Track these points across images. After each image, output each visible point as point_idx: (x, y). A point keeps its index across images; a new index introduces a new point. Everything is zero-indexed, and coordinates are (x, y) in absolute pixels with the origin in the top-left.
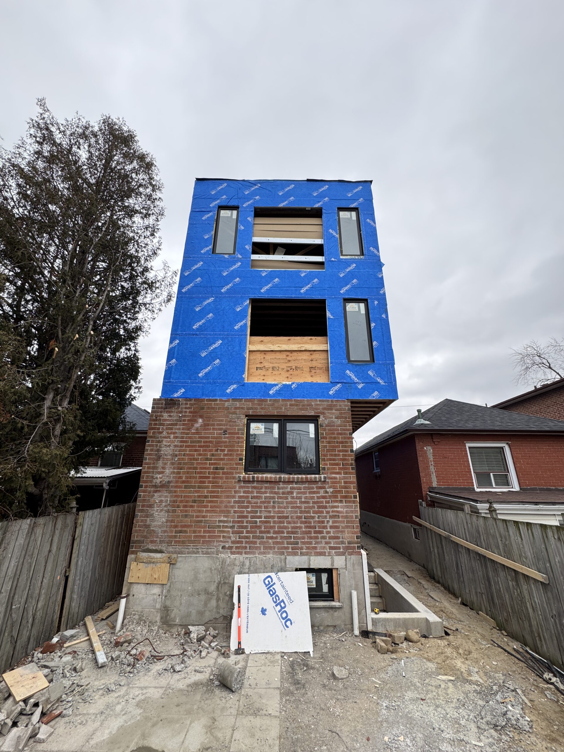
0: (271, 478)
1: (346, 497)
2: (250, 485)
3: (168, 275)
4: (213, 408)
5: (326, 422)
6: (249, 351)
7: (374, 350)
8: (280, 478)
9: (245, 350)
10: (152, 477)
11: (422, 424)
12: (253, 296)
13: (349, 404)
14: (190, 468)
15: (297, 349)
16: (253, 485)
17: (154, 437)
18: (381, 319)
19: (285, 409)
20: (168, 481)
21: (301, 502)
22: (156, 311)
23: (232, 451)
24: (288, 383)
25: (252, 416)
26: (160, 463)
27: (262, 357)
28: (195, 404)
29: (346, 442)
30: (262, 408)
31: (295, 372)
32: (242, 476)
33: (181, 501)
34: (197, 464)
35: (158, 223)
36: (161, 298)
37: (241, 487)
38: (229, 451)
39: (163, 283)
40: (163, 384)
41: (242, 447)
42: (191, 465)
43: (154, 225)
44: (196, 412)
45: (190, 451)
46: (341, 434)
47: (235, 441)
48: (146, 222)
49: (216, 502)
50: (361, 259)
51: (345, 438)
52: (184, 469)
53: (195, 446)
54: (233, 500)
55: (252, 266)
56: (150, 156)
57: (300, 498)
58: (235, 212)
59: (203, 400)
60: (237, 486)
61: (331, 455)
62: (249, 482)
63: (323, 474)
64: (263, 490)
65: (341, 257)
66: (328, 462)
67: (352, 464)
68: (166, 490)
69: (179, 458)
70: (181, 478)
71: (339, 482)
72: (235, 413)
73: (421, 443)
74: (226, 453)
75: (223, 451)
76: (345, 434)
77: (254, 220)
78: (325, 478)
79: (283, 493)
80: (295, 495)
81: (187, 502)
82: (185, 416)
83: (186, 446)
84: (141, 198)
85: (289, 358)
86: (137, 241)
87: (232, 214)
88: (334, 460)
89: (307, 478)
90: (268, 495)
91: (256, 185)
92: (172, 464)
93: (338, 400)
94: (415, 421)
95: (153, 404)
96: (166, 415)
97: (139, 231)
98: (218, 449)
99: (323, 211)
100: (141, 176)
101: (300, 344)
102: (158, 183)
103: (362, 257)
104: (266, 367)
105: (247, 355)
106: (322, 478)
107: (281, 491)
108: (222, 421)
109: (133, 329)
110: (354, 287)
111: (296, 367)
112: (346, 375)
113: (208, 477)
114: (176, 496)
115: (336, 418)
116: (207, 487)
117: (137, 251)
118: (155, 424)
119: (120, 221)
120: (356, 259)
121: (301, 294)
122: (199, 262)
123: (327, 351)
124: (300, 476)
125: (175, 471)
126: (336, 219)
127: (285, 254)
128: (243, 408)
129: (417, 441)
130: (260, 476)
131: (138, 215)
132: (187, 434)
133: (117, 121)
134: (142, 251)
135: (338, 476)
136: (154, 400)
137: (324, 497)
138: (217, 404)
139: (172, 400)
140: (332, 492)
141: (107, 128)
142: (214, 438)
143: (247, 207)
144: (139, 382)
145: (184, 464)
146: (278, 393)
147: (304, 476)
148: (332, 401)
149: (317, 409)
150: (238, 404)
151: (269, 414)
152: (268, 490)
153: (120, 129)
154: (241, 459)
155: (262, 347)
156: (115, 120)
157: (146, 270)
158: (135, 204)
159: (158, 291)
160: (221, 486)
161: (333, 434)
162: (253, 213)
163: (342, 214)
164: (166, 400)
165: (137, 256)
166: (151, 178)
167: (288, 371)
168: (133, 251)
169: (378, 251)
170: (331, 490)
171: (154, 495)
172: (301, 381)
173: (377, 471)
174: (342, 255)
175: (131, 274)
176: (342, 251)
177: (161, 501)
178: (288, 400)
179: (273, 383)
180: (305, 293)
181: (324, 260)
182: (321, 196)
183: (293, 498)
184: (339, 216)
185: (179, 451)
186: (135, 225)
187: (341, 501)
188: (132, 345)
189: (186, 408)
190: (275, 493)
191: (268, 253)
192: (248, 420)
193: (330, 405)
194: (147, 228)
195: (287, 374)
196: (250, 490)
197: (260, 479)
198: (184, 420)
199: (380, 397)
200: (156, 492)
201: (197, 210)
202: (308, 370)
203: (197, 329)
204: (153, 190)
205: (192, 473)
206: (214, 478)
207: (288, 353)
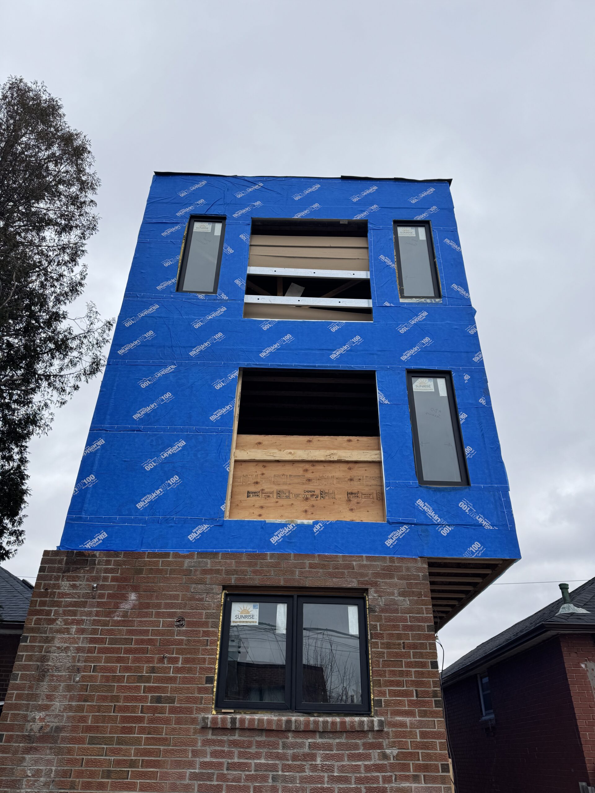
0: (269, 722)
1: (425, 768)
2: (225, 738)
3: (95, 327)
4: (159, 571)
5: (382, 602)
6: (236, 461)
7: (468, 462)
8: (289, 722)
9: (227, 458)
10: (25, 716)
11: (572, 614)
12: (245, 364)
13: (426, 566)
14: (104, 698)
15: (323, 459)
16: (231, 738)
17: (37, 630)
18: (479, 407)
19: (301, 573)
20: (57, 728)
21: (333, 779)
22: (68, 390)
23: (193, 661)
24: (306, 522)
25: (236, 587)
26: (44, 687)
27: (259, 473)
28: (124, 563)
29: (423, 646)
30: (255, 572)
31: (320, 502)
32: (210, 716)
33: (80, 774)
34: (120, 688)
35: (84, 242)
36: (79, 368)
37: (206, 743)
38: (186, 661)
39: (85, 341)
40: (67, 523)
41: (213, 652)
42: (107, 691)
43: (76, 244)
44: (125, 579)
45: (108, 660)
46: (411, 628)
47: (199, 641)
48: (65, 238)
49: (153, 775)
50: (437, 304)
51: (419, 637)
52: (92, 701)
53: (118, 650)
54: (188, 771)
55: (246, 314)
56: (82, 137)
57: (330, 769)
58: (218, 227)
59: (141, 555)
60: (200, 738)
61: (393, 673)
62: (224, 730)
63: (376, 714)
64: (253, 750)
65: (401, 300)
66: (387, 689)
67: (435, 694)
68: (51, 748)
69: (83, 677)
70: (83, 719)
71: (411, 734)
72: (201, 582)
73: (573, 655)
74: (180, 665)
75: (174, 660)
76: (420, 628)
77: (251, 238)
78: (381, 723)
79: (295, 757)
80: (318, 761)
81: (92, 774)
82: (103, 587)
83: (101, 651)
84: (60, 201)
85: (309, 475)
86: (45, 269)
87: (213, 229)
88: (399, 684)
89: (343, 723)
90: (263, 761)
91: (255, 184)
92: (69, 688)
93: (402, 559)
94: (558, 609)
95: (43, 562)
96: (65, 585)
97: (51, 253)
98: (164, 658)
99: (370, 226)
100: (63, 168)
101: (329, 448)
102: (90, 178)
103: (437, 300)
104: (266, 490)
105: (231, 469)
106: (376, 724)
107: (290, 752)
108: (176, 597)
109: (20, 420)
110: (425, 351)
111: (322, 492)
112: (417, 508)
113: (140, 720)
114: (71, 762)
115: (400, 595)
116: (137, 741)
117: (43, 286)
118: (43, 604)
119: (20, 235)
120: (427, 303)
121: (331, 361)
122: (152, 305)
123: (380, 462)
124: (329, 719)
125: (74, 703)
126: (391, 239)
127: (302, 296)
128: (218, 572)
129: (564, 650)
130: (248, 717)
131: (52, 227)
132: (106, 624)
133: (34, 87)
134: (51, 286)
135: (407, 720)
136: (46, 553)
137: (379, 768)
138: (169, 564)
139: (80, 554)
140: (396, 757)
141: (15, 95)
142: (158, 633)
143: (239, 218)
144: (20, 523)
145: (94, 689)
146: (287, 541)
147: (338, 719)
148: (392, 560)
149: (362, 575)
150: (209, 563)
151: (268, 583)
152: (264, 751)
153: (37, 97)
154: (210, 680)
155: (259, 454)
156: (29, 85)
157: (57, 317)
158: (47, 210)
159: (75, 354)
160: (166, 739)
161: (396, 627)
162: (249, 228)
163: (402, 231)
164: (69, 554)
165: (42, 295)
166: (80, 171)
167: (307, 499)
168: (36, 285)
169: (467, 290)
170: (395, 751)
171: (24, 758)
172: (332, 518)
173: (488, 717)
174: (403, 297)
175: (29, 324)
176: (402, 291)
177: (37, 773)
178: (307, 556)
179: (278, 521)
180: (337, 359)
181: (371, 306)
182: (366, 202)
183: (314, 768)
184: (396, 233)
185: (85, 662)
186: (44, 244)
187: (416, 779)
188: (16, 450)
189: (107, 571)
190: (278, 757)
191: (274, 294)
192: (226, 595)
193: (388, 568)
194: (63, 249)
195: (306, 506)
196: (226, 749)
197: (246, 725)
198: (101, 596)
199: (483, 554)
200: (28, 751)
201: (154, 221)
202: (344, 497)
203: (141, 420)
204: (81, 190)
205: (108, 709)
206: (151, 721)
207: (307, 466)
